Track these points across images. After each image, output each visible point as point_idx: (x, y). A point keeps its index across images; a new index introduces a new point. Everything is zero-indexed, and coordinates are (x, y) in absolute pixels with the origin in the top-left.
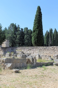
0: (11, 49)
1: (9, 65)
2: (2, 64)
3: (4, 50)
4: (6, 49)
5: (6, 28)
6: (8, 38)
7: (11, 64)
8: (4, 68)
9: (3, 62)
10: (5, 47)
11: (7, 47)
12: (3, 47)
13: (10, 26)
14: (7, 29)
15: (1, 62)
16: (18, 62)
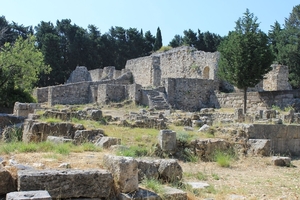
0: (292, 96)
1: (261, 143)
2: (240, 141)
3: (270, 99)
4: (277, 97)
5: (277, 24)
6: (287, 60)
7: (265, 141)
8: (245, 152)
9: (243, 134)
10: (274, 89)
11: (281, 89)
12: (266, 89)
13: (293, 15)
14: (282, 27)
15: (238, 134)
16: (295, 136)
